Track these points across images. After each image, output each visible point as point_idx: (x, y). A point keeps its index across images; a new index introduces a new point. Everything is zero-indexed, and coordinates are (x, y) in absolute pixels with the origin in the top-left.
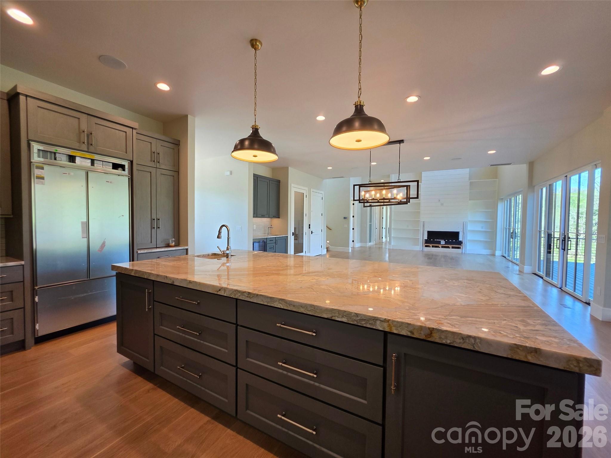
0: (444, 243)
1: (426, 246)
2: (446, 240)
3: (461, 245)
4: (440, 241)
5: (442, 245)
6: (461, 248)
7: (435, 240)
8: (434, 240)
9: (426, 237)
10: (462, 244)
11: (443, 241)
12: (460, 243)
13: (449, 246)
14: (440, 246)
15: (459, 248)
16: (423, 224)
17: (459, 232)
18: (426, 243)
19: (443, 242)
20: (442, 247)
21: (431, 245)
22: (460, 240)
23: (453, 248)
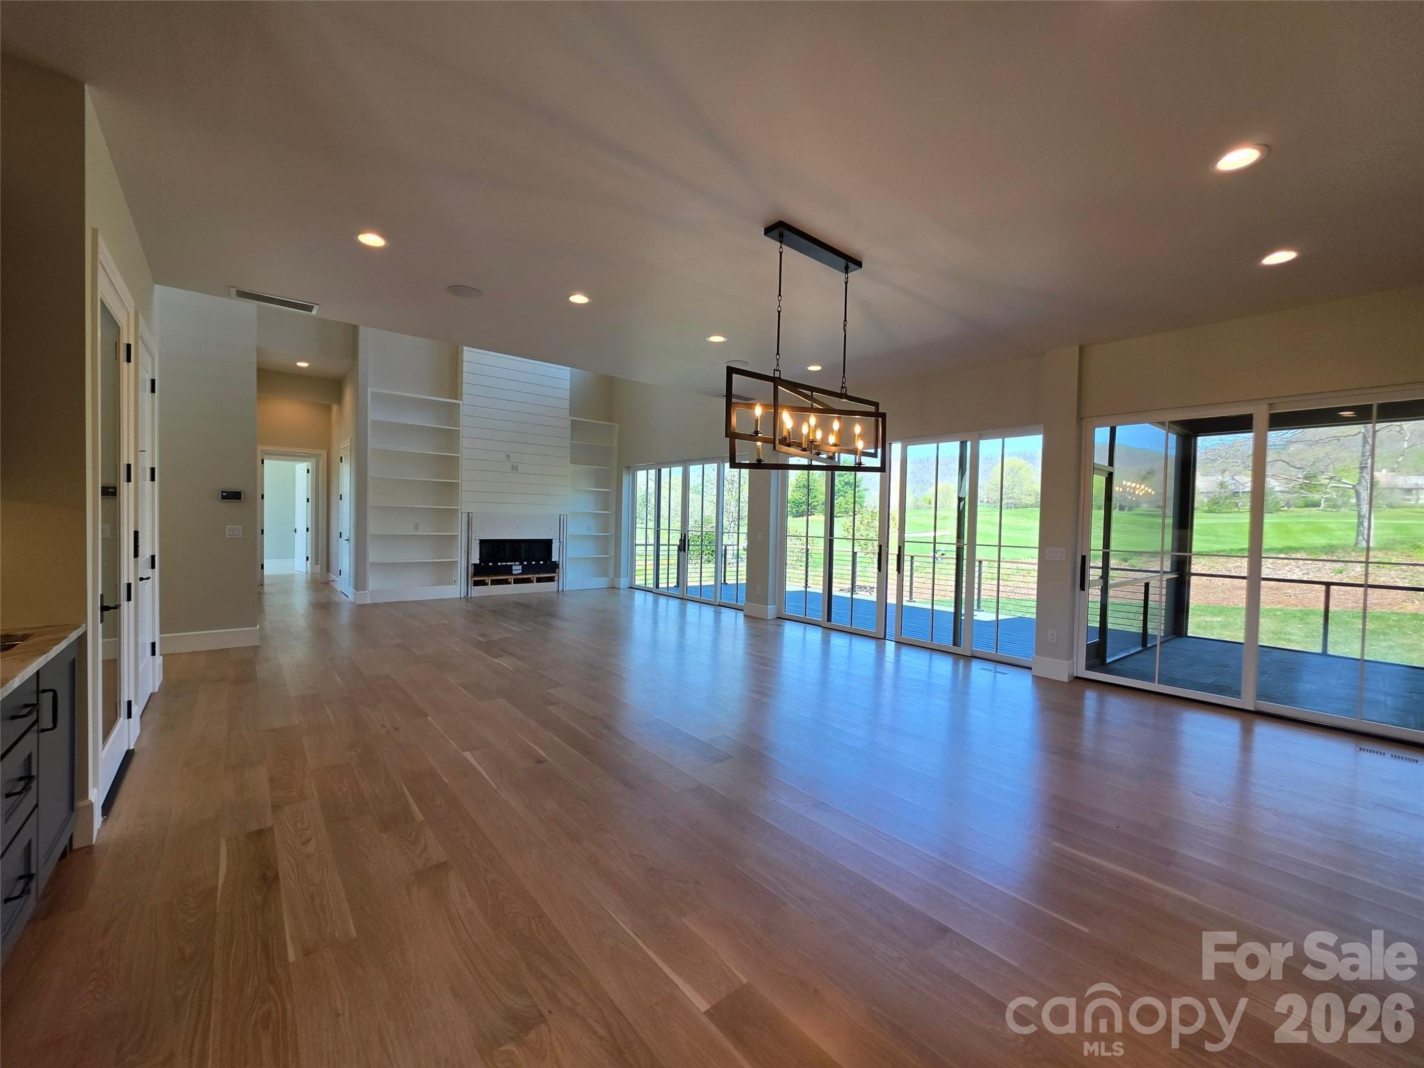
0: (521, 571)
1: (476, 583)
2: (525, 563)
3: (555, 573)
4: (512, 565)
5: (514, 577)
6: (556, 578)
7: (499, 564)
8: (495, 564)
9: (475, 559)
10: (557, 570)
11: (518, 565)
12: (554, 567)
13: (531, 576)
14: (511, 578)
15: (551, 579)
16: (468, 521)
17: (552, 540)
18: (475, 575)
19: (517, 569)
20: (517, 581)
21: (488, 579)
22: (553, 560)
23: (539, 580)
